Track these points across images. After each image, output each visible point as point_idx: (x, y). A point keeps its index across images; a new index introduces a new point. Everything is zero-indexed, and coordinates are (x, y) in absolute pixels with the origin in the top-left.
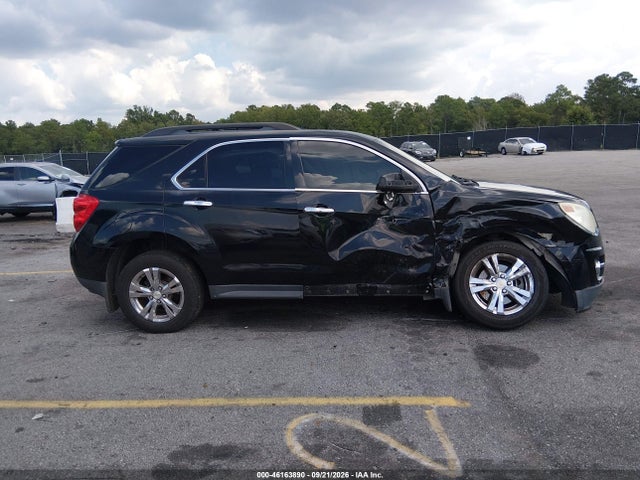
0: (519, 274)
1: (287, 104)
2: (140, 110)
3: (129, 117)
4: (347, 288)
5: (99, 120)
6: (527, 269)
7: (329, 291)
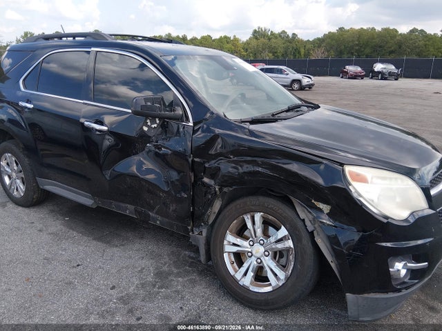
0: (280, 246)
1: (371, 27)
2: (262, 30)
3: (254, 35)
4: (127, 209)
5: (235, 36)
6: (290, 243)
7: (114, 206)
